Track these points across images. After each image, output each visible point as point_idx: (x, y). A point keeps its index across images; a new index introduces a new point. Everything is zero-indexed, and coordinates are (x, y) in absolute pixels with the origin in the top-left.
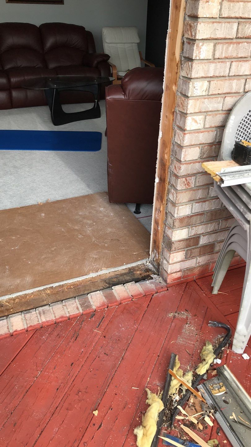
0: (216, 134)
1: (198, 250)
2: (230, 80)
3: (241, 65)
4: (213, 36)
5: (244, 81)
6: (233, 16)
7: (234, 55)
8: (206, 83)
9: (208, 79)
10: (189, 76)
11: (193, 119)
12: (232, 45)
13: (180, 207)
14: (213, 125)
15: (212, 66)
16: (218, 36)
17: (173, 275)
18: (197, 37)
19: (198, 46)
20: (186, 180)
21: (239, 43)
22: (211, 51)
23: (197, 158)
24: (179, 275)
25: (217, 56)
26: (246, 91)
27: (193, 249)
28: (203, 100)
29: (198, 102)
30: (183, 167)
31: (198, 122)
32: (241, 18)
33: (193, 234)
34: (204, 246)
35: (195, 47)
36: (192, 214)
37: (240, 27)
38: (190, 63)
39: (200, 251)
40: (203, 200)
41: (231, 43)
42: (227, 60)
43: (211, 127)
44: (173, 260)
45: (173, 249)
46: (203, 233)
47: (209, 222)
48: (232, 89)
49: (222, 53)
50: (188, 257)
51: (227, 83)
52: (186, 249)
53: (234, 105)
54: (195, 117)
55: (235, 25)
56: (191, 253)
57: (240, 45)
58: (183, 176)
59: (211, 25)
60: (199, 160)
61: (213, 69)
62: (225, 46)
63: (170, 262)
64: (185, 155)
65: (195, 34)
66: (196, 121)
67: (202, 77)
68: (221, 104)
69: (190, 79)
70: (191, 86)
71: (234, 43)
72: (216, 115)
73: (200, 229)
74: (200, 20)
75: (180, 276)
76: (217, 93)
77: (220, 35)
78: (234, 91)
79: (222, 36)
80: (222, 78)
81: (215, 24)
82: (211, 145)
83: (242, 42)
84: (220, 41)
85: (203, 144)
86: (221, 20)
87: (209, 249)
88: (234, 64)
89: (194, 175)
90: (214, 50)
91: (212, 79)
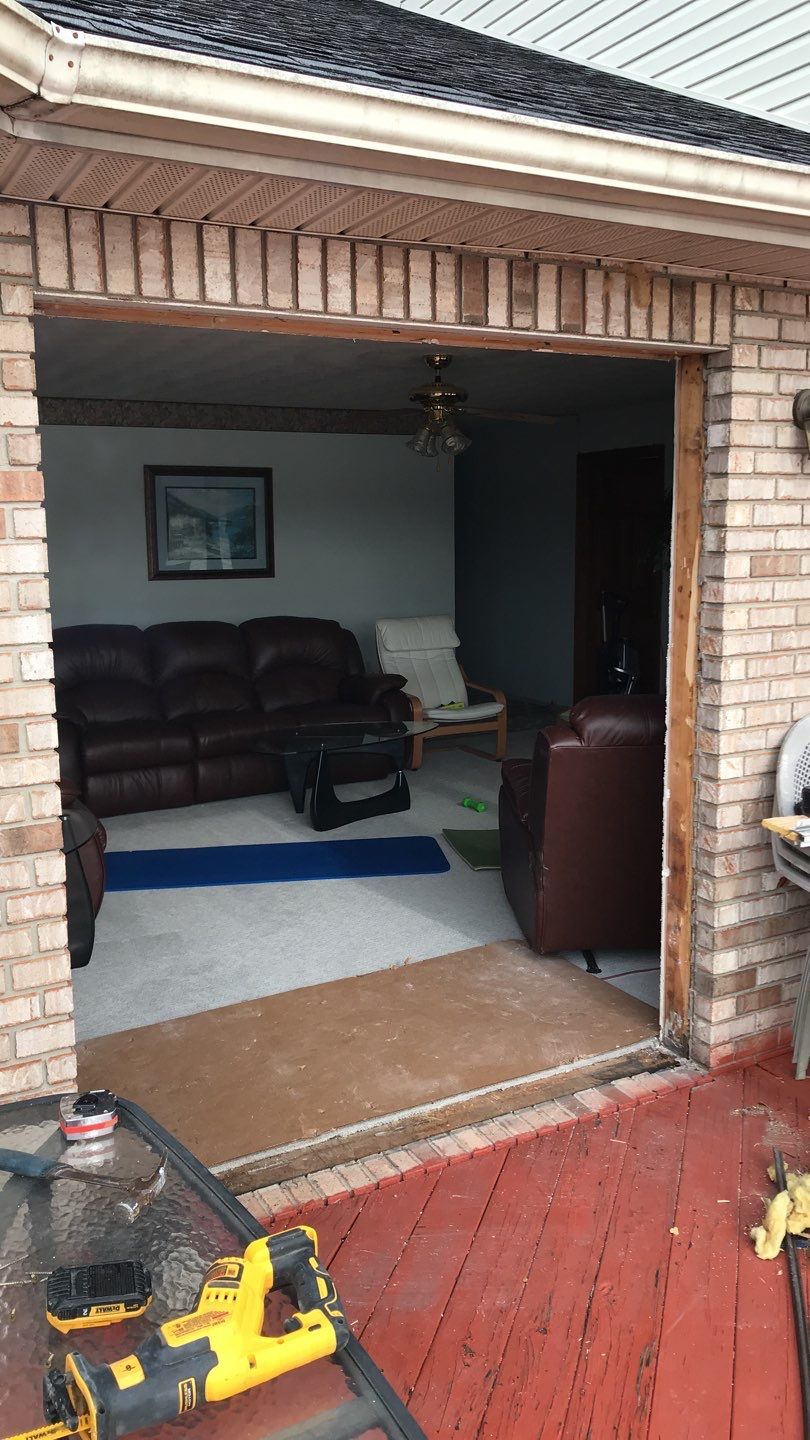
0: (762, 786)
1: (755, 997)
2: (771, 705)
3: (784, 685)
4: (743, 651)
5: (789, 706)
6: (765, 625)
7: (773, 673)
8: (740, 712)
9: (742, 706)
10: (717, 703)
11: (729, 763)
12: (768, 661)
13: (722, 909)
14: (756, 772)
15: (747, 688)
16: (749, 651)
17: (720, 1049)
18: (724, 654)
19: (726, 665)
20: (727, 860)
21: (777, 657)
22: (743, 669)
23: (738, 822)
24: (728, 1050)
25: (750, 675)
26: (795, 719)
27: (748, 994)
28: (739, 735)
29: (733, 739)
30: (721, 838)
31: (736, 766)
32: (775, 627)
33: (745, 963)
34: (765, 991)
35: (723, 665)
36: (740, 924)
37: (775, 638)
38: (716, 687)
39: (760, 1001)
40: (754, 897)
41: (767, 657)
42: (763, 679)
43: (753, 775)
44: (716, 1015)
45: (716, 992)
46: (760, 962)
47: (768, 940)
48: (775, 717)
49: (757, 671)
50: (741, 1012)
51: (768, 710)
52: (736, 995)
53: (783, 740)
54: (729, 760)
55: (769, 636)
56: (745, 1002)
57: (779, 659)
58: (722, 854)
59: (739, 638)
60: (742, 827)
61: (747, 693)
62: (760, 663)
63: (713, 1020)
64: (722, 819)
65: (721, 650)
66: (732, 766)
67: (735, 704)
68: (764, 741)
69: (719, 707)
70: (721, 716)
71: (770, 658)
72: (760, 755)
73: (755, 954)
74: (724, 633)
75: (730, 1052)
76: (756, 723)
77: (751, 648)
78: (778, 720)
79: (755, 650)
80: (762, 703)
81: (744, 637)
82: (756, 801)
83: (780, 656)
84: (751, 657)
85: (745, 800)
86: (750, 631)
87: (772, 996)
88: (774, 683)
89: (738, 850)
90: (747, 669)
91: (747, 706)
